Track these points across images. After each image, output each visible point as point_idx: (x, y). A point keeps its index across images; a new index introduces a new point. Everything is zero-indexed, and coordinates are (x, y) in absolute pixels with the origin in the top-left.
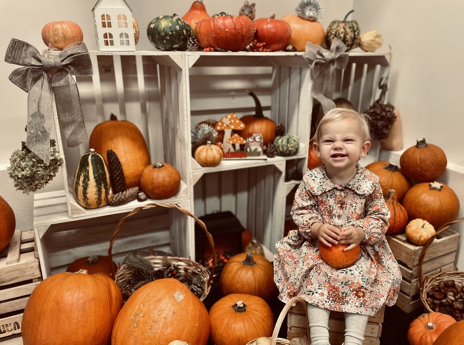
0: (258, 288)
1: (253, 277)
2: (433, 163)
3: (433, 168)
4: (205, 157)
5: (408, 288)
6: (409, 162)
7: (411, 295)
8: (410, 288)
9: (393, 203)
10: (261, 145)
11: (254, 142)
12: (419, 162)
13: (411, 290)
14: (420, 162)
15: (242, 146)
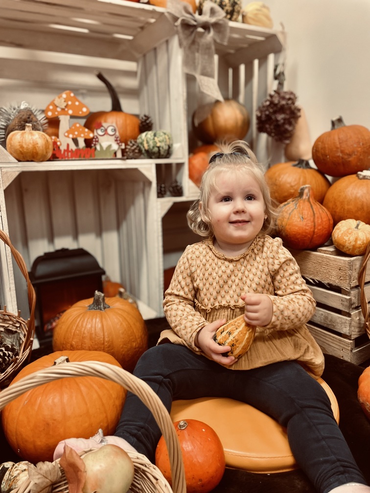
0: (108, 342)
1: (100, 325)
2: (359, 143)
3: (359, 149)
4: (19, 142)
5: (348, 325)
6: (325, 148)
7: (353, 337)
8: (350, 324)
9: (309, 201)
10: (116, 140)
11: (106, 136)
12: (338, 143)
13: (353, 328)
14: (340, 143)
15: (89, 143)
